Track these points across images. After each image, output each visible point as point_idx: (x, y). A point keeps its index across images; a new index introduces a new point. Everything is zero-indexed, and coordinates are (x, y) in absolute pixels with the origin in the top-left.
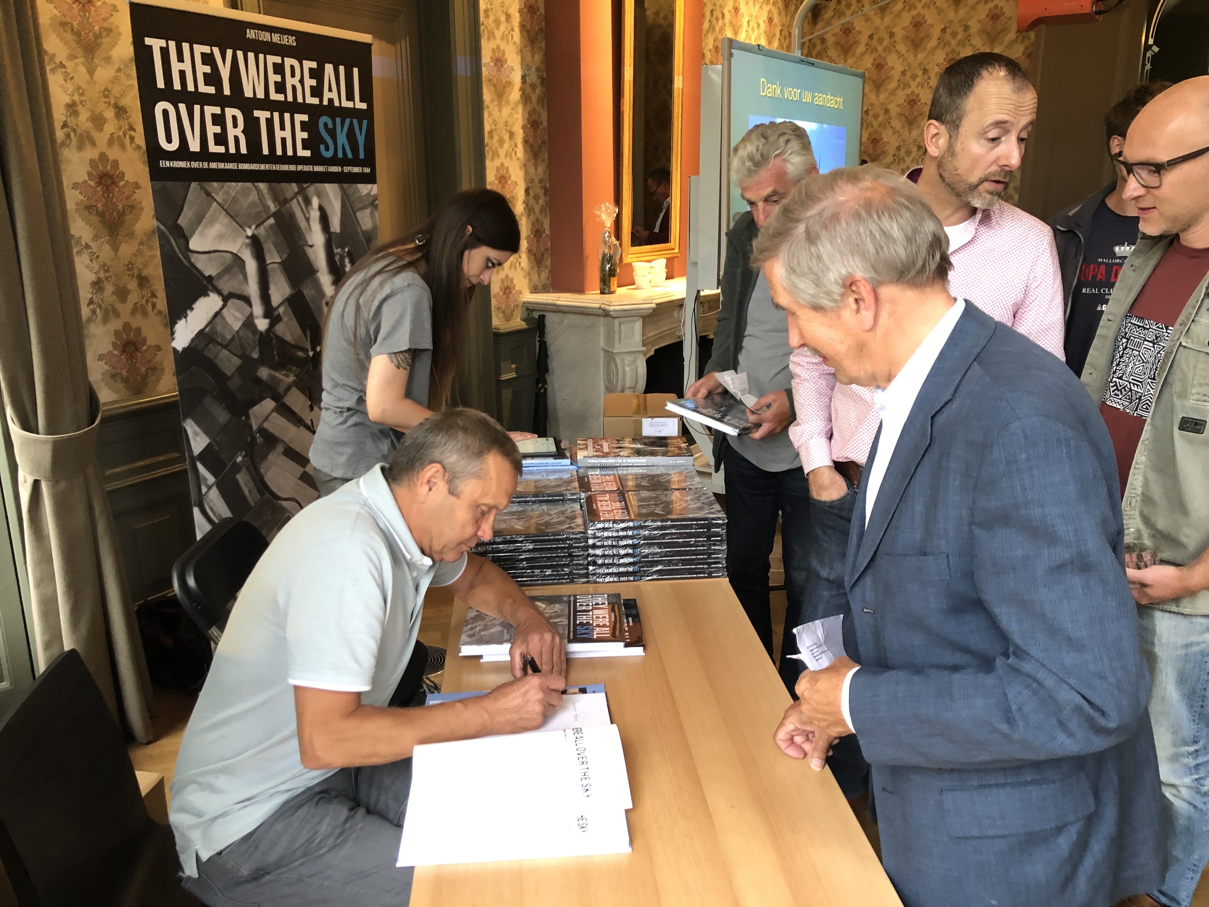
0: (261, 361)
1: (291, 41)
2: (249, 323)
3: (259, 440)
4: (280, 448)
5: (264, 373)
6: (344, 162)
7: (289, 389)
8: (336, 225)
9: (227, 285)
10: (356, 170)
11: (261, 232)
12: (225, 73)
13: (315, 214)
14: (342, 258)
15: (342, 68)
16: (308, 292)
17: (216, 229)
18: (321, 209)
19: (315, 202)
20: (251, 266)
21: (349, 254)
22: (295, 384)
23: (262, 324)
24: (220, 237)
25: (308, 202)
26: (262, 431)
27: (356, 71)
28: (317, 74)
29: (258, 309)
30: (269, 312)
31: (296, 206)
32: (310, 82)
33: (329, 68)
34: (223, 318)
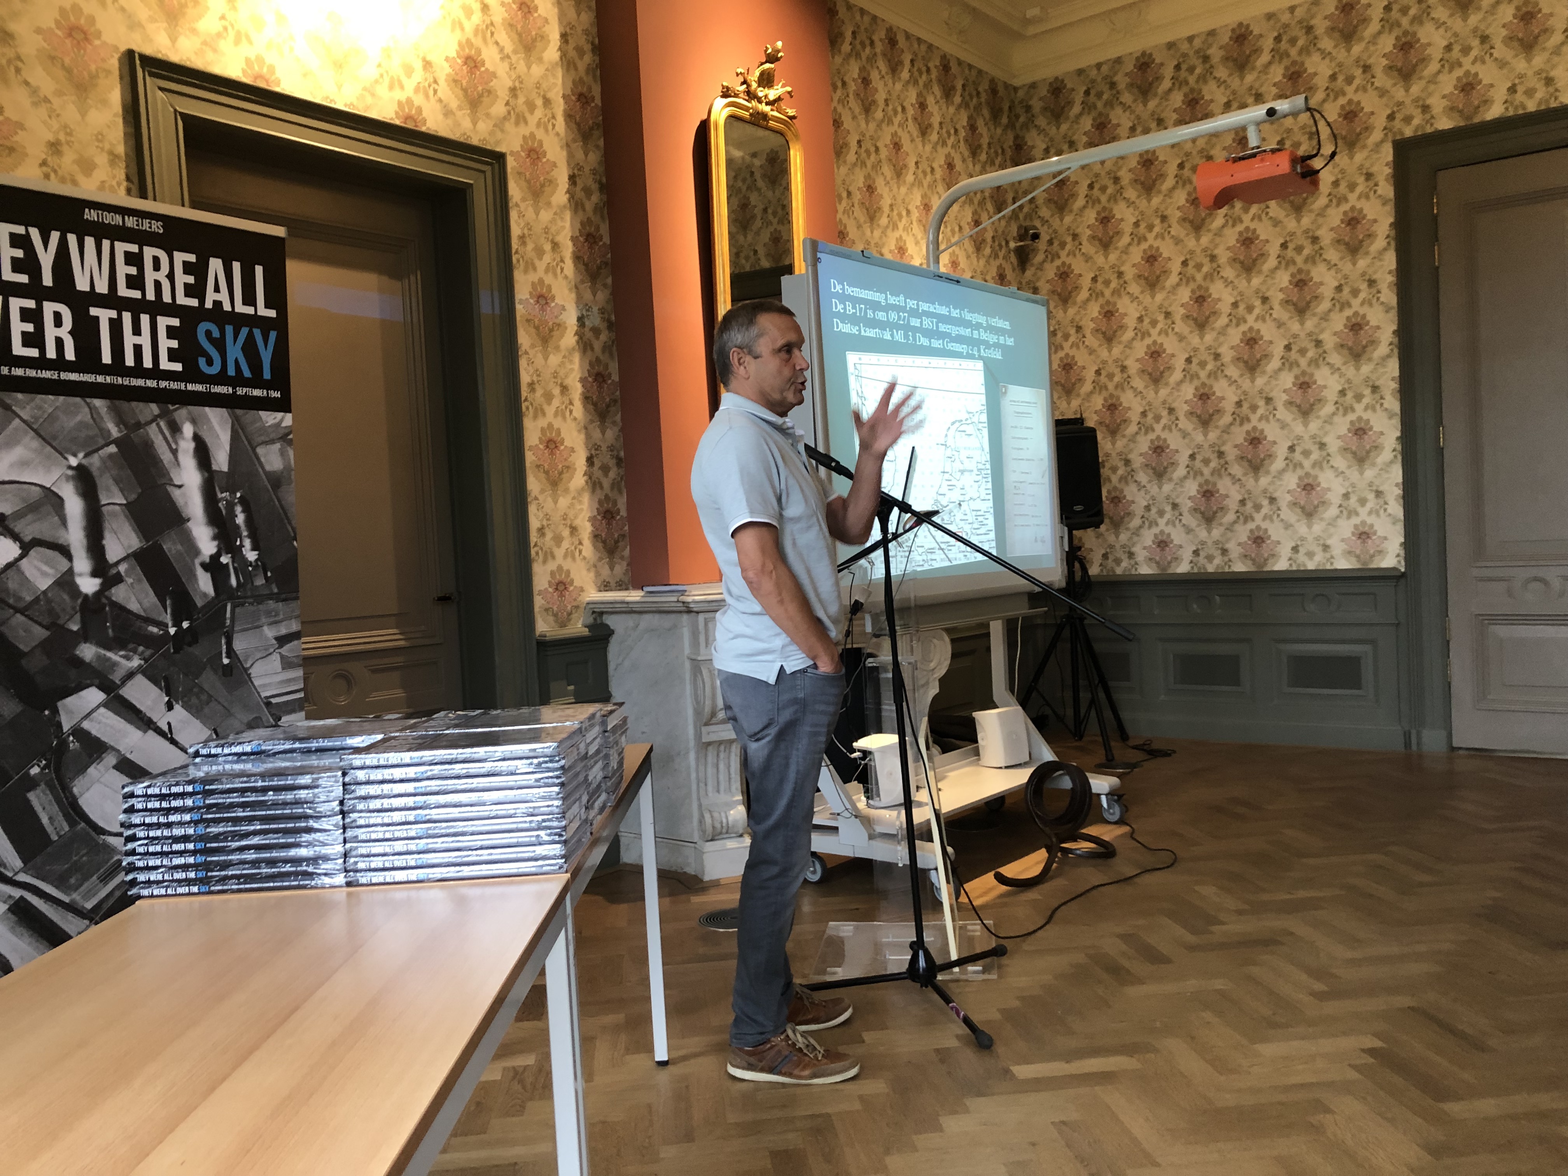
0: (84, 636)
1: (157, 227)
2: (66, 581)
3: (73, 745)
4: (110, 760)
5: (88, 652)
6: (238, 380)
7: (130, 675)
8: (221, 460)
9: (29, 529)
10: (257, 392)
11: (95, 462)
12: (46, 259)
13: (187, 446)
14: (230, 506)
15: (236, 266)
16: (171, 546)
17: (18, 452)
18: (197, 438)
19: (188, 430)
20: (74, 506)
21: (243, 501)
22: (140, 670)
23: (89, 585)
24: (23, 464)
25: (175, 429)
26: (79, 733)
27: (259, 270)
28: (198, 270)
29: (82, 564)
30: (100, 568)
31: (156, 435)
32: (183, 279)
33: (215, 265)
34: (21, 572)
